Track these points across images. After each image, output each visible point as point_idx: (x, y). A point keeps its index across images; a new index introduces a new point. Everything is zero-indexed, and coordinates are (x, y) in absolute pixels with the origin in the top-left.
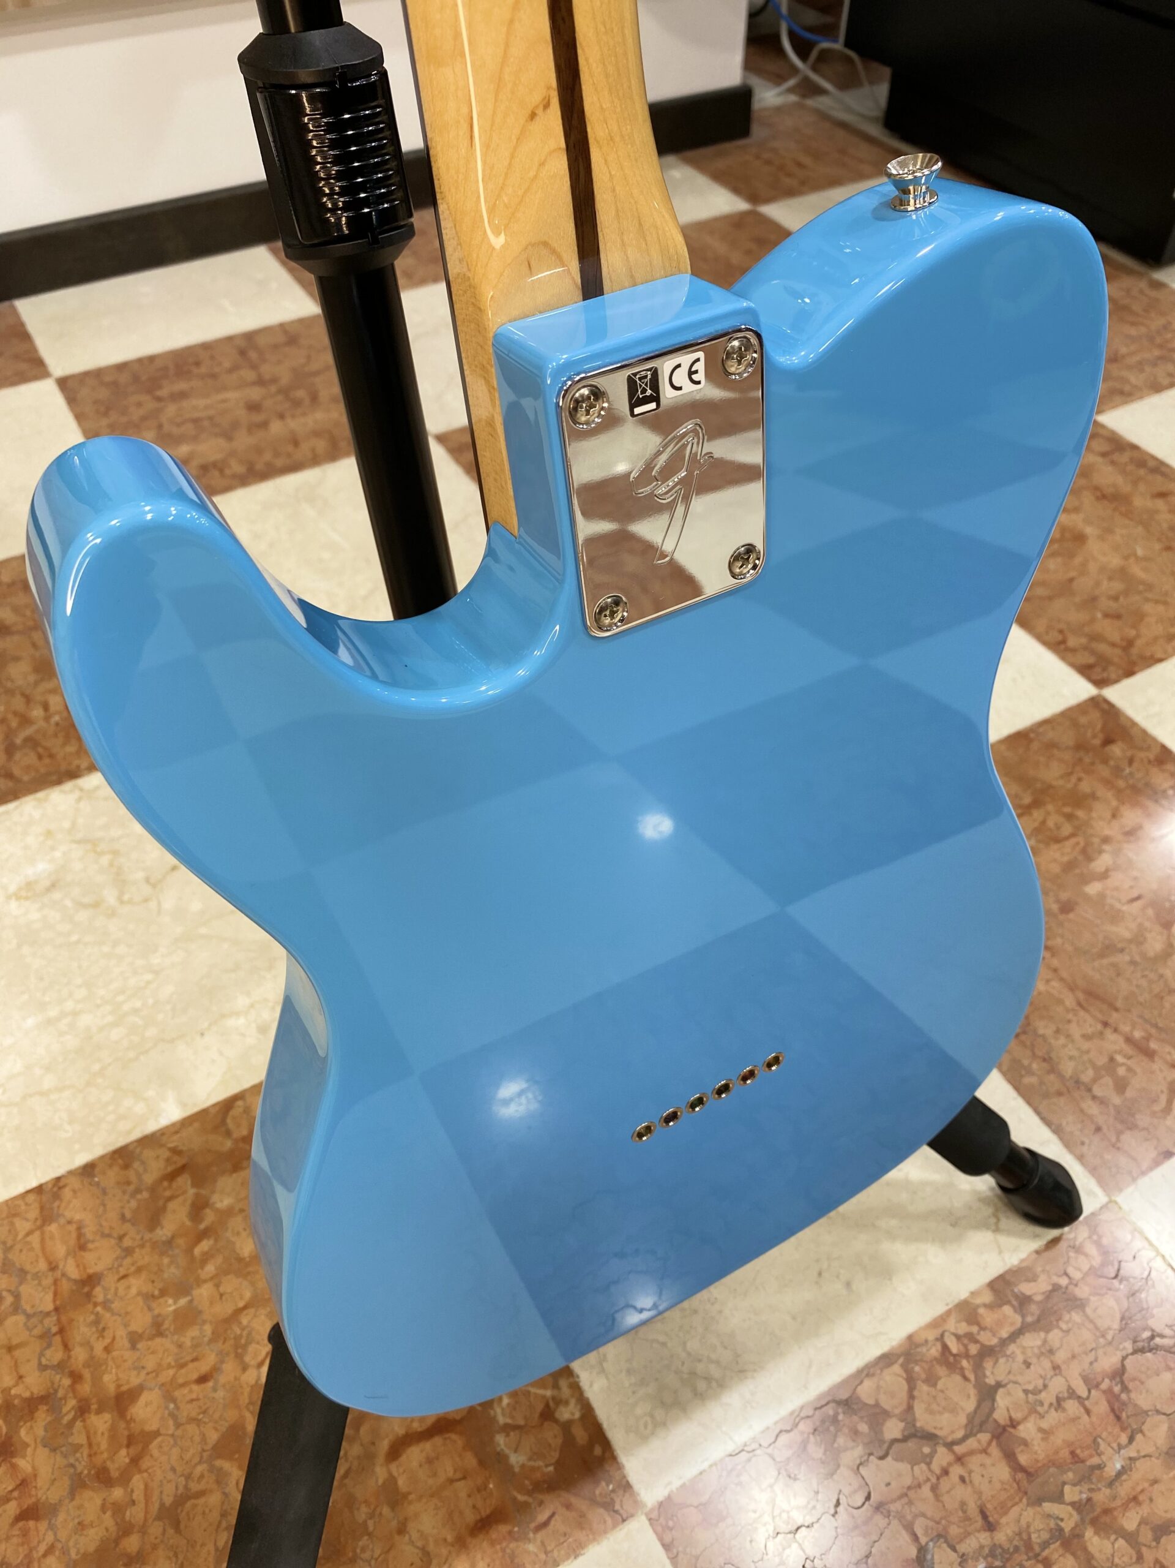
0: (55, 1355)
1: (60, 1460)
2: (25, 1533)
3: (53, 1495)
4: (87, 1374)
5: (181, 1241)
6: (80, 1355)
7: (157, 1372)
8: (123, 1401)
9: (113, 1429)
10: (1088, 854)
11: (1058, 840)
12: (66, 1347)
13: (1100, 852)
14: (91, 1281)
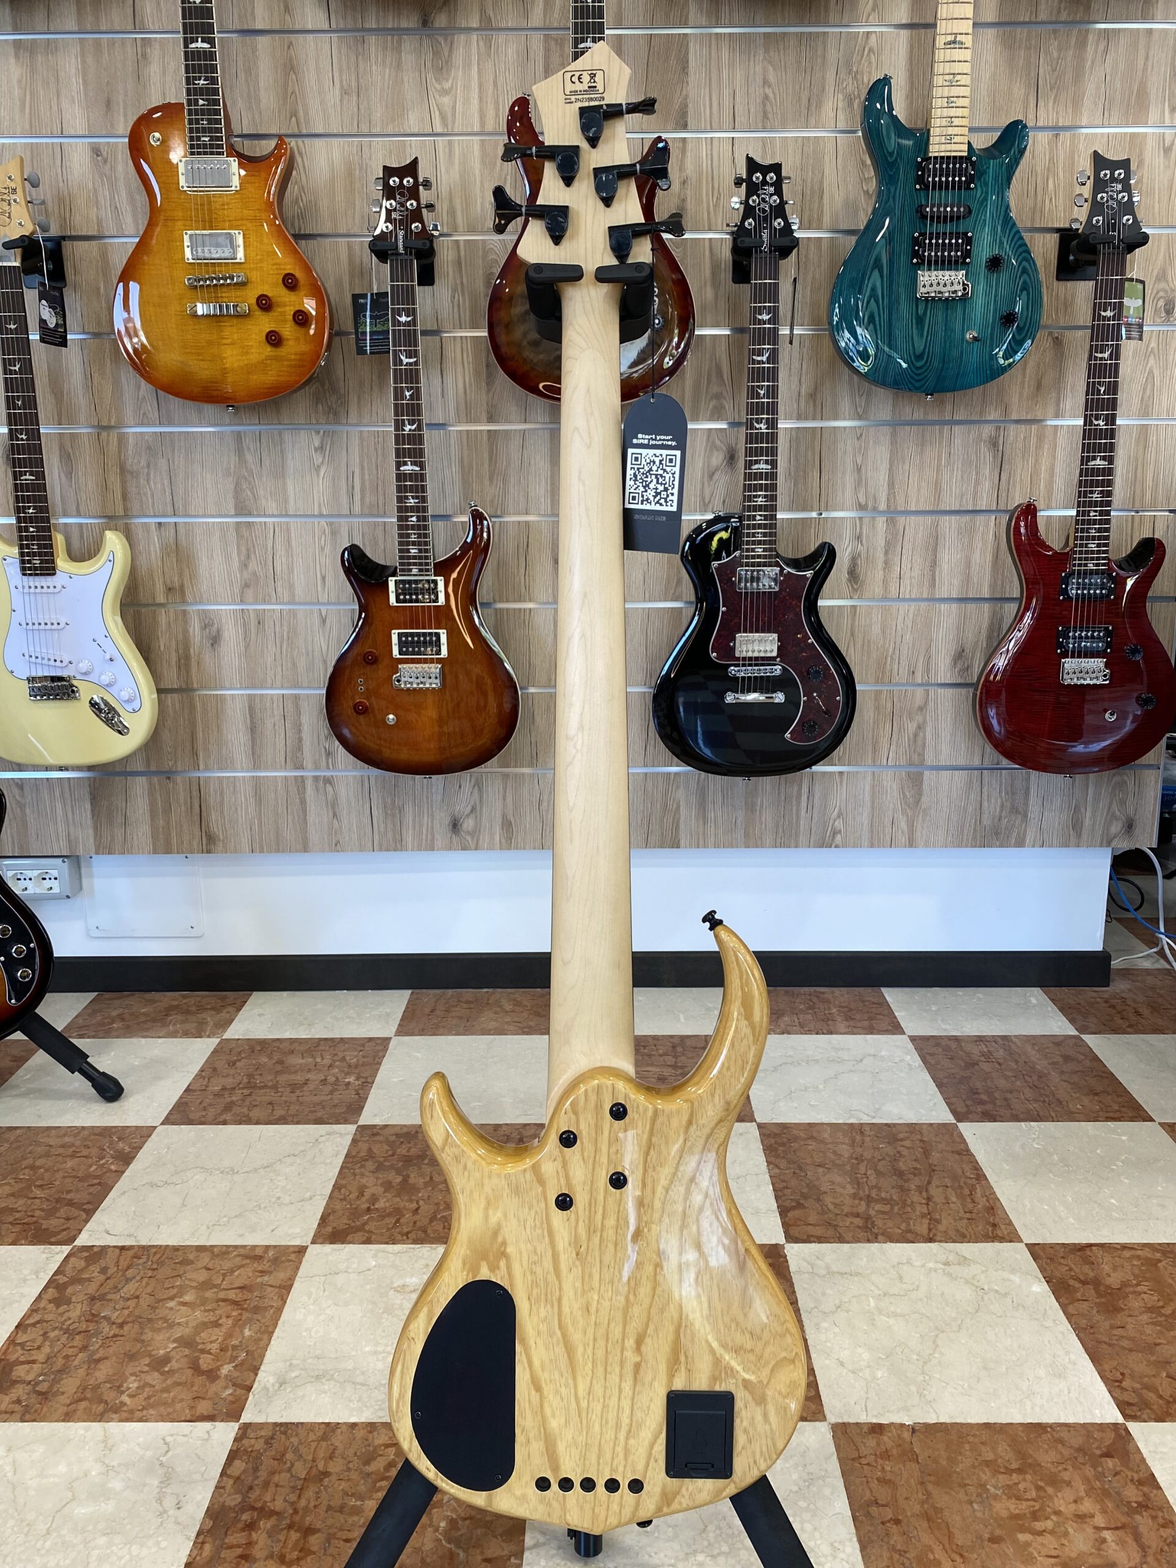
0: (293, 1498)
1: (269, 1542)
2: (238, 1564)
3: (258, 1556)
4: (301, 1512)
5: (374, 1476)
6: (303, 1503)
7: (330, 1527)
8: (309, 1531)
9: (297, 1541)
10: (1035, 1516)
11: (1019, 1498)
12: (299, 1497)
13: (1047, 1518)
14: (326, 1474)
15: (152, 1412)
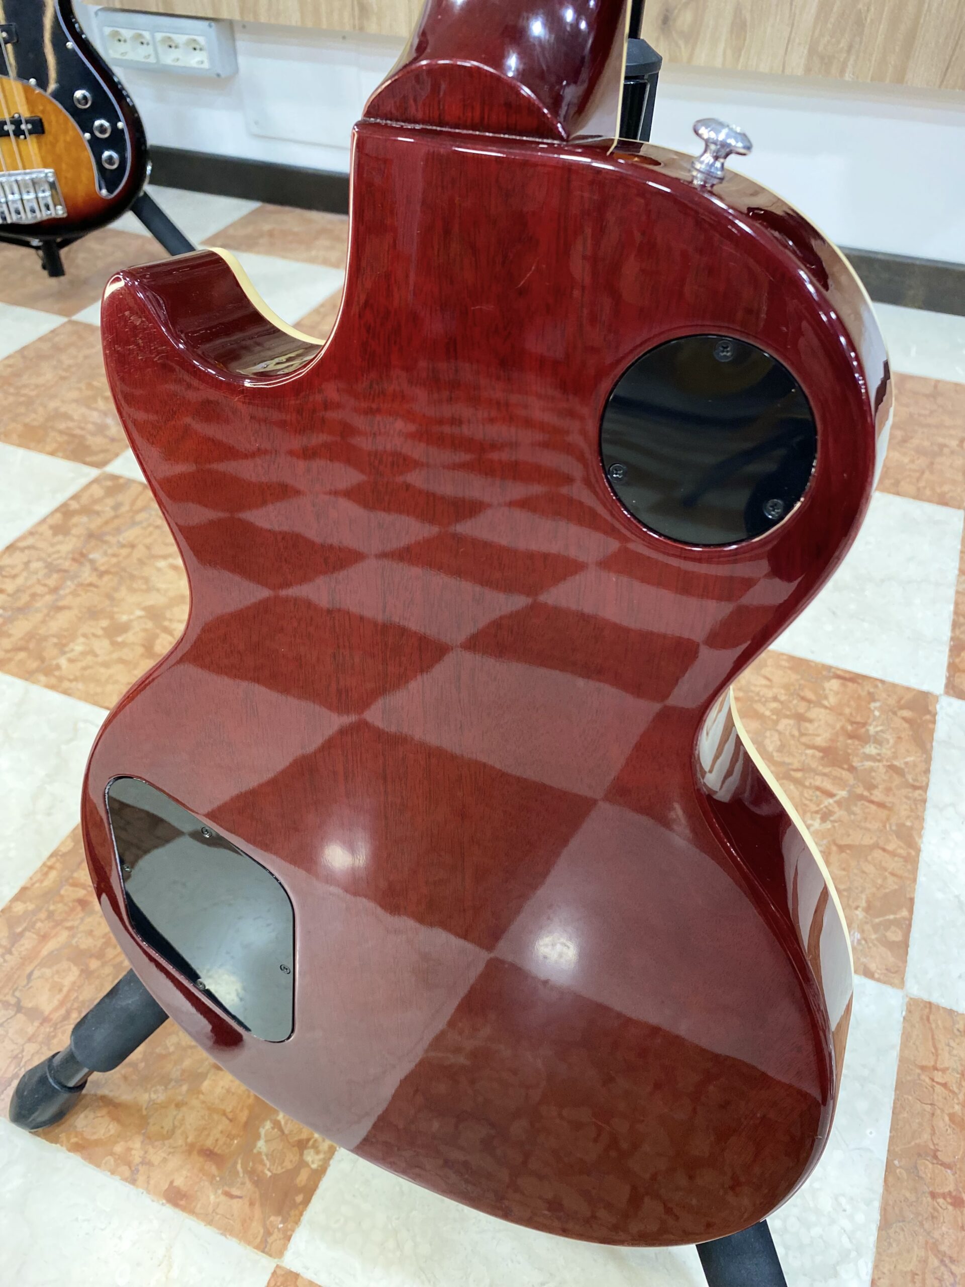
15: (80, 686)
